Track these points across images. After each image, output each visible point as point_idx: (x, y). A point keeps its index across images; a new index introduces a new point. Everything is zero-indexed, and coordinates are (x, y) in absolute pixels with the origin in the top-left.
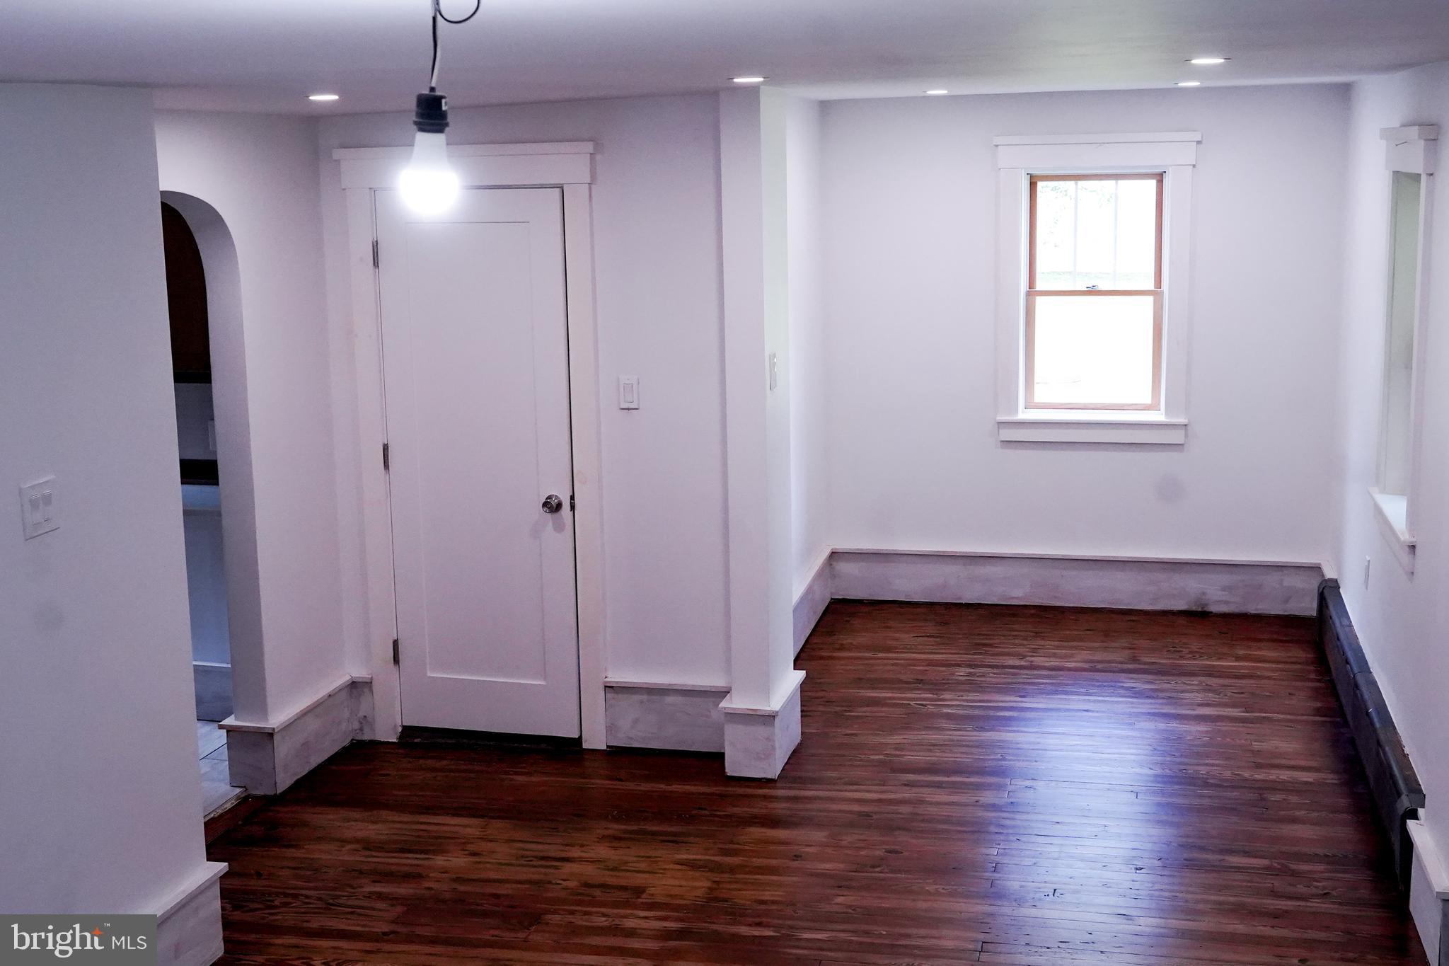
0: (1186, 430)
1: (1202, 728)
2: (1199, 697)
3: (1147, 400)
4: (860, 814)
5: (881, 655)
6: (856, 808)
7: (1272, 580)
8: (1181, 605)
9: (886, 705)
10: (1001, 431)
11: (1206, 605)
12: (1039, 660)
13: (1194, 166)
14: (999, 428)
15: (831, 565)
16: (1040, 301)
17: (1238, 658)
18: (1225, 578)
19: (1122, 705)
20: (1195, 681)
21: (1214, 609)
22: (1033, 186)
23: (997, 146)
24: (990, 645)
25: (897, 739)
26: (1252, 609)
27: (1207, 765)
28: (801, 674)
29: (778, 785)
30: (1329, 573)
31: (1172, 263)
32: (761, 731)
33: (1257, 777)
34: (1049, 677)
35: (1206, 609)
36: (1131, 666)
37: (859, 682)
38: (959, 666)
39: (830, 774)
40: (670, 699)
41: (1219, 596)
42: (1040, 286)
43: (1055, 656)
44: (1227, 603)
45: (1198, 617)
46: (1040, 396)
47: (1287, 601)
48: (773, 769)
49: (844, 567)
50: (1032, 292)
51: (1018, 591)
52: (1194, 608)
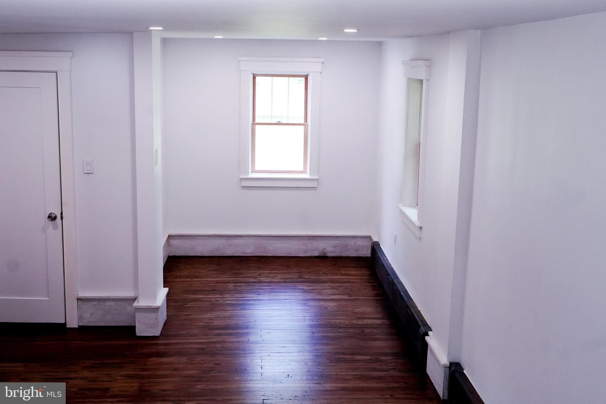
0: (318, 182)
1: (333, 304)
2: (330, 292)
3: (301, 169)
4: (200, 349)
5: (194, 280)
6: (197, 346)
8: (316, 254)
9: (202, 301)
10: (242, 182)
11: (326, 253)
12: (263, 279)
13: (321, 73)
14: (241, 181)
15: (168, 241)
16: (257, 127)
17: (342, 275)
18: (334, 242)
19: (299, 296)
20: (327, 285)
21: (329, 255)
22: (254, 78)
23: (240, 61)
24: (241, 273)
25: (209, 315)
26: (344, 254)
27: (338, 319)
28: (167, 290)
29: (160, 338)
30: (375, 239)
31: (312, 112)
32: (152, 315)
33: (359, 323)
34: (268, 286)
35: (326, 255)
36: (300, 280)
37: (188, 292)
38: (229, 283)
39: (182, 332)
40: (108, 303)
41: (331, 250)
42: (257, 121)
43: (268, 277)
44: (334, 252)
45: (323, 259)
46: (257, 168)
47: (357, 251)
48: (157, 332)
49: (174, 242)
50: (254, 124)
51: (249, 250)
52: (321, 255)
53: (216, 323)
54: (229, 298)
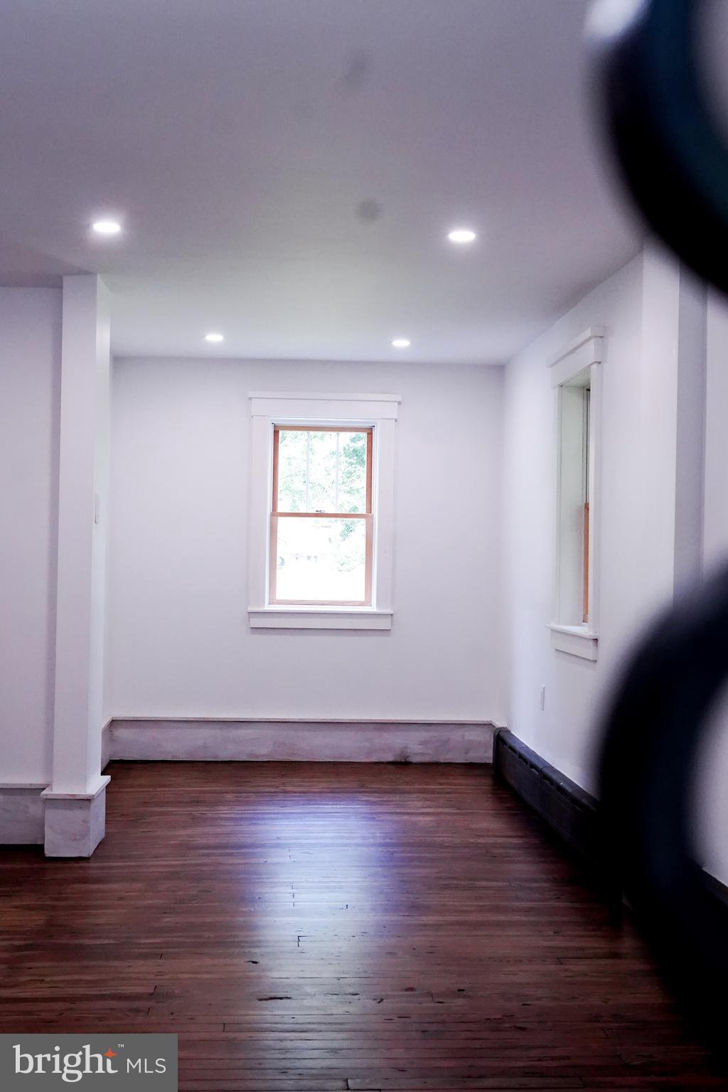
0: (392, 619)
1: (429, 818)
2: (420, 804)
3: (362, 598)
7: (456, 736)
8: (389, 759)
10: (251, 619)
11: (409, 757)
12: (289, 788)
13: (396, 420)
14: (249, 618)
15: (111, 731)
16: (282, 521)
17: (441, 784)
18: (423, 735)
19: (364, 809)
20: (415, 796)
21: (415, 759)
22: (276, 433)
23: (250, 399)
24: (249, 782)
27: (439, 837)
28: (107, 778)
29: (91, 861)
31: (381, 492)
32: (77, 814)
33: (479, 841)
34: (299, 797)
35: (408, 760)
36: (361, 790)
38: (227, 793)
41: (416, 747)
42: (280, 510)
43: (300, 786)
44: (422, 754)
45: (403, 765)
46: (279, 596)
47: (467, 752)
48: (87, 849)
49: (122, 733)
50: (275, 514)
51: (262, 748)
52: (399, 760)
53: (202, 841)
54: (224, 811)
